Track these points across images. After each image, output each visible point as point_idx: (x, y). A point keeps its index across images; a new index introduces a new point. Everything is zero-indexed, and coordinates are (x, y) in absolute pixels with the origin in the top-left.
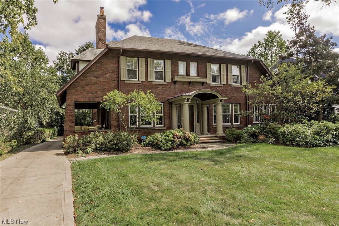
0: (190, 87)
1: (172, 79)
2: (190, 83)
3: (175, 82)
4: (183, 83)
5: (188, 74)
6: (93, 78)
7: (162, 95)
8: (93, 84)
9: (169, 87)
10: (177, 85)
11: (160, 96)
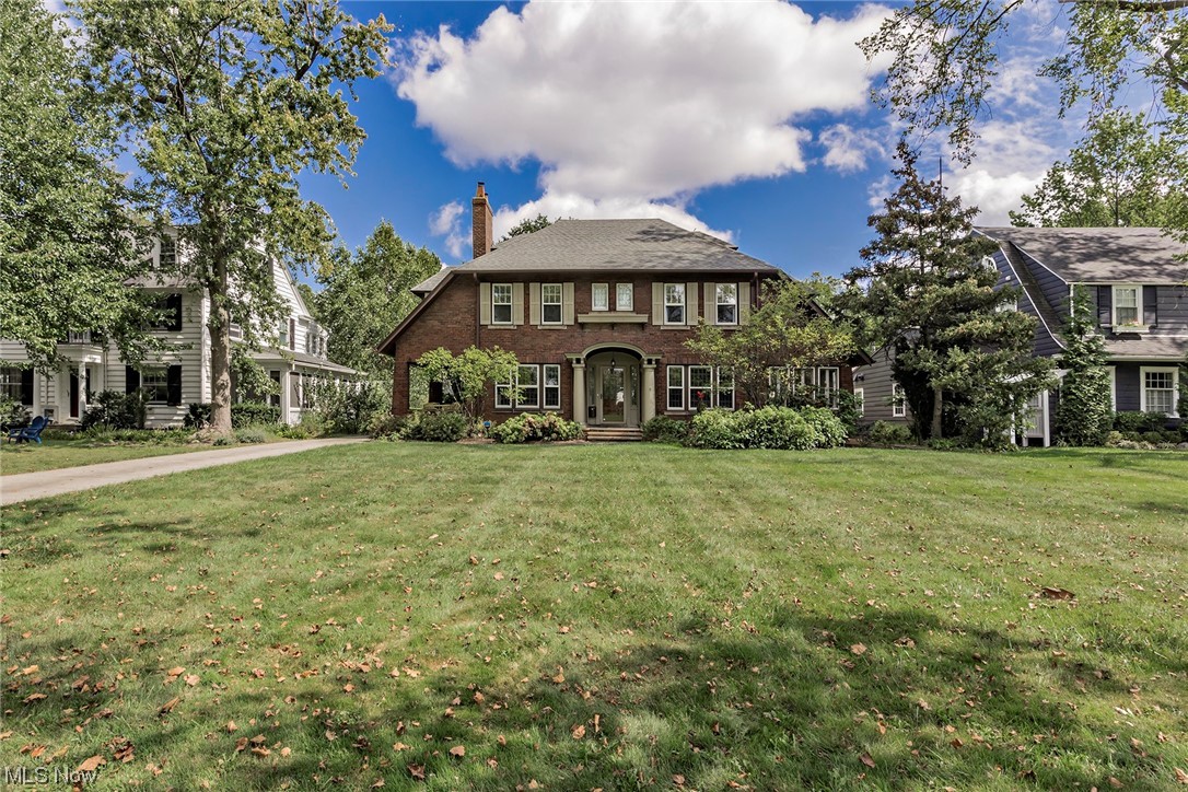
0: (616, 334)
1: (576, 319)
2: (613, 325)
3: (583, 325)
4: (600, 325)
5: (612, 307)
6: (436, 323)
7: (558, 349)
8: (437, 333)
9: (570, 334)
10: (587, 330)
11: (553, 352)
